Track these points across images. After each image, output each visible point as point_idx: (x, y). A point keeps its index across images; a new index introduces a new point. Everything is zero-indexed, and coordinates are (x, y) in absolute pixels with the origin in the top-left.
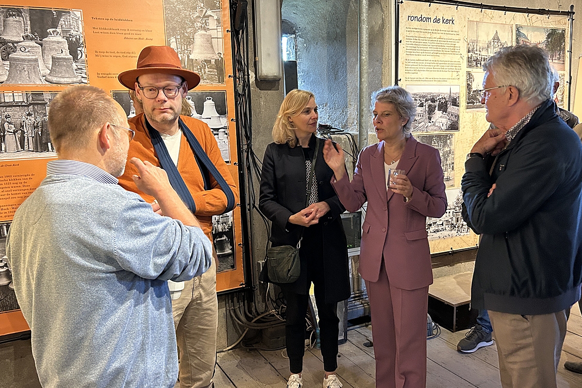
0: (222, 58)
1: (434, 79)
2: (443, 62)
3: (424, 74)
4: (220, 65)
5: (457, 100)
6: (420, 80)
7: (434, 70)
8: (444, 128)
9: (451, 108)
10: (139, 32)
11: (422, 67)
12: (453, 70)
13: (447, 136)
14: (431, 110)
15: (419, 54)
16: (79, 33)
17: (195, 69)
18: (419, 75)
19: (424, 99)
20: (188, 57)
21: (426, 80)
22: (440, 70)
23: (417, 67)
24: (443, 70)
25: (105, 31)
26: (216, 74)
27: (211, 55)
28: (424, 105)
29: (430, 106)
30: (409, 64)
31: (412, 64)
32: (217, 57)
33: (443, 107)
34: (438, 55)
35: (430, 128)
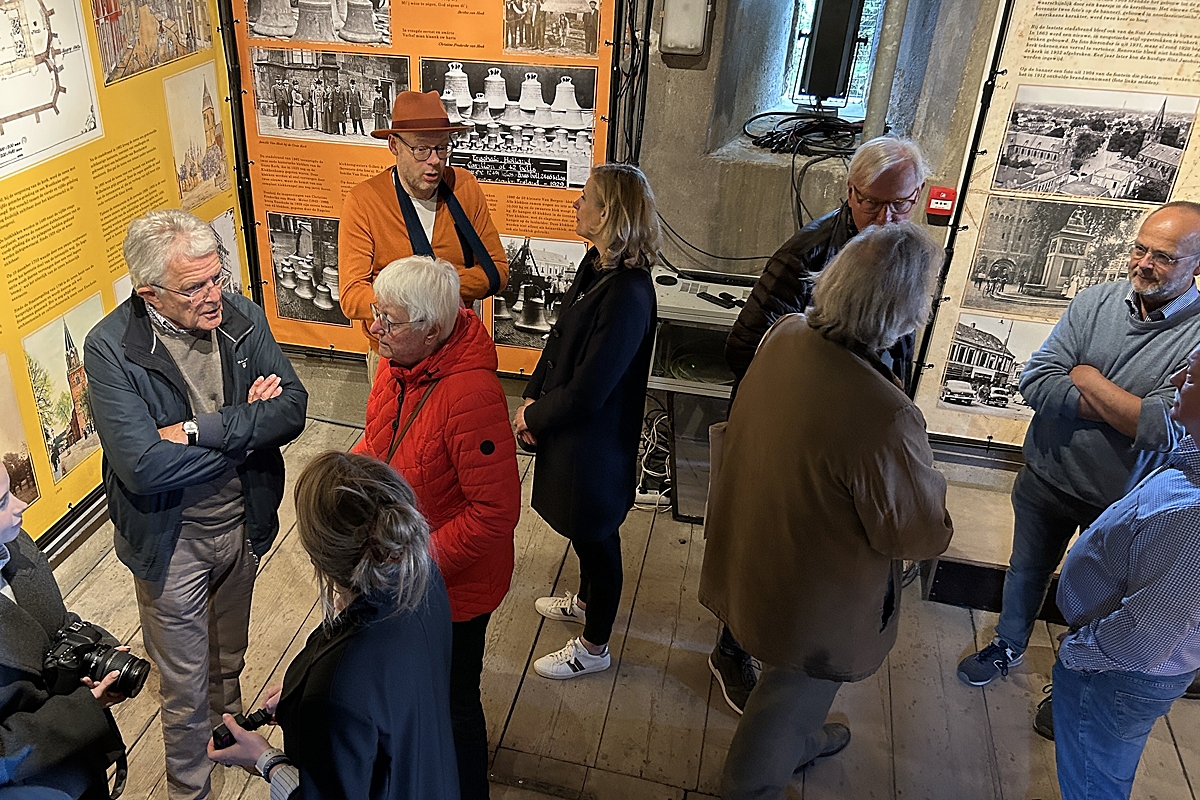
0: (596, 11)
1: (1115, 77)
2: (1159, 38)
3: (1085, 63)
5: (1182, 131)
6: (1069, 75)
7: (1120, 54)
8: (1120, 191)
9: (1154, 150)
11: (1082, 45)
12: (1185, 58)
13: (1120, 211)
14: (1085, 148)
15: (1080, 13)
17: (547, 28)
18: (1068, 63)
19: (1070, 121)
20: (539, 7)
21: (1089, 76)
22: (1140, 55)
23: (1064, 44)
24: (1151, 56)
26: (584, 37)
27: (577, 6)
28: (1067, 132)
29: (1083, 137)
30: (1041, 37)
31: (1051, 37)
32: (587, 8)
33: (1128, 143)
34: (1144, 18)
35: (1072, 188)
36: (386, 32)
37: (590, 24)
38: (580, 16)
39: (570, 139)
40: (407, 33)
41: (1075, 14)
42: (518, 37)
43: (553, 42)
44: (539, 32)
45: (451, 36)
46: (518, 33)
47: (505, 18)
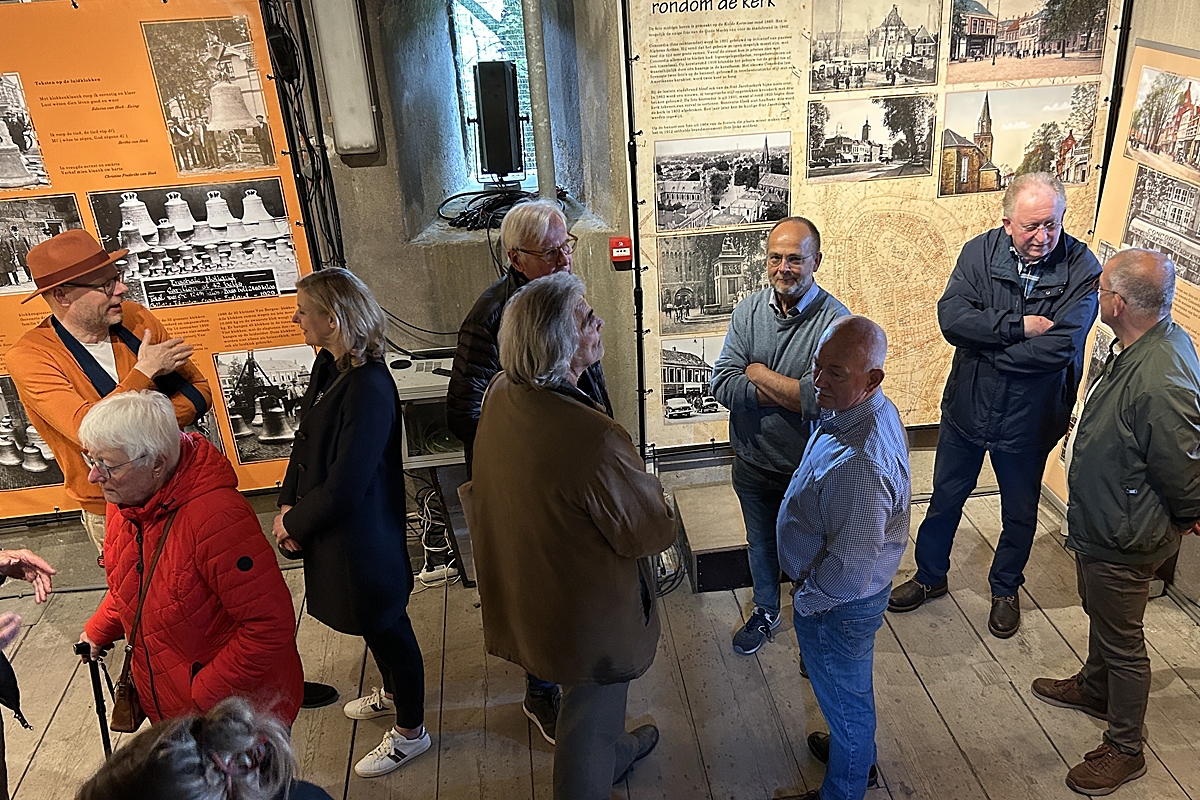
0: (265, 125)
1: (724, 125)
2: (747, 89)
3: (700, 117)
4: (263, 136)
5: (784, 161)
6: (690, 128)
7: (723, 106)
8: (752, 216)
9: (767, 179)
10: (115, 98)
11: (694, 103)
12: (771, 102)
13: (758, 232)
14: (718, 186)
15: (685, 77)
16: (20, 109)
17: (219, 147)
18: (686, 119)
19: (701, 166)
20: (204, 128)
21: (704, 127)
22: (738, 105)
23: (679, 103)
24: (746, 104)
25: (60, 101)
26: (259, 150)
27: (245, 122)
28: (701, 175)
29: (714, 178)
30: (660, 100)
31: (668, 99)
32: (256, 123)
33: (748, 177)
34: (733, 74)
35: (717, 220)
36: (42, 173)
37: (262, 137)
38: (250, 131)
39: (270, 249)
40: (66, 171)
41: (681, 78)
42: (190, 159)
43: (228, 159)
44: (211, 152)
45: (117, 167)
46: (189, 155)
47: (171, 142)
